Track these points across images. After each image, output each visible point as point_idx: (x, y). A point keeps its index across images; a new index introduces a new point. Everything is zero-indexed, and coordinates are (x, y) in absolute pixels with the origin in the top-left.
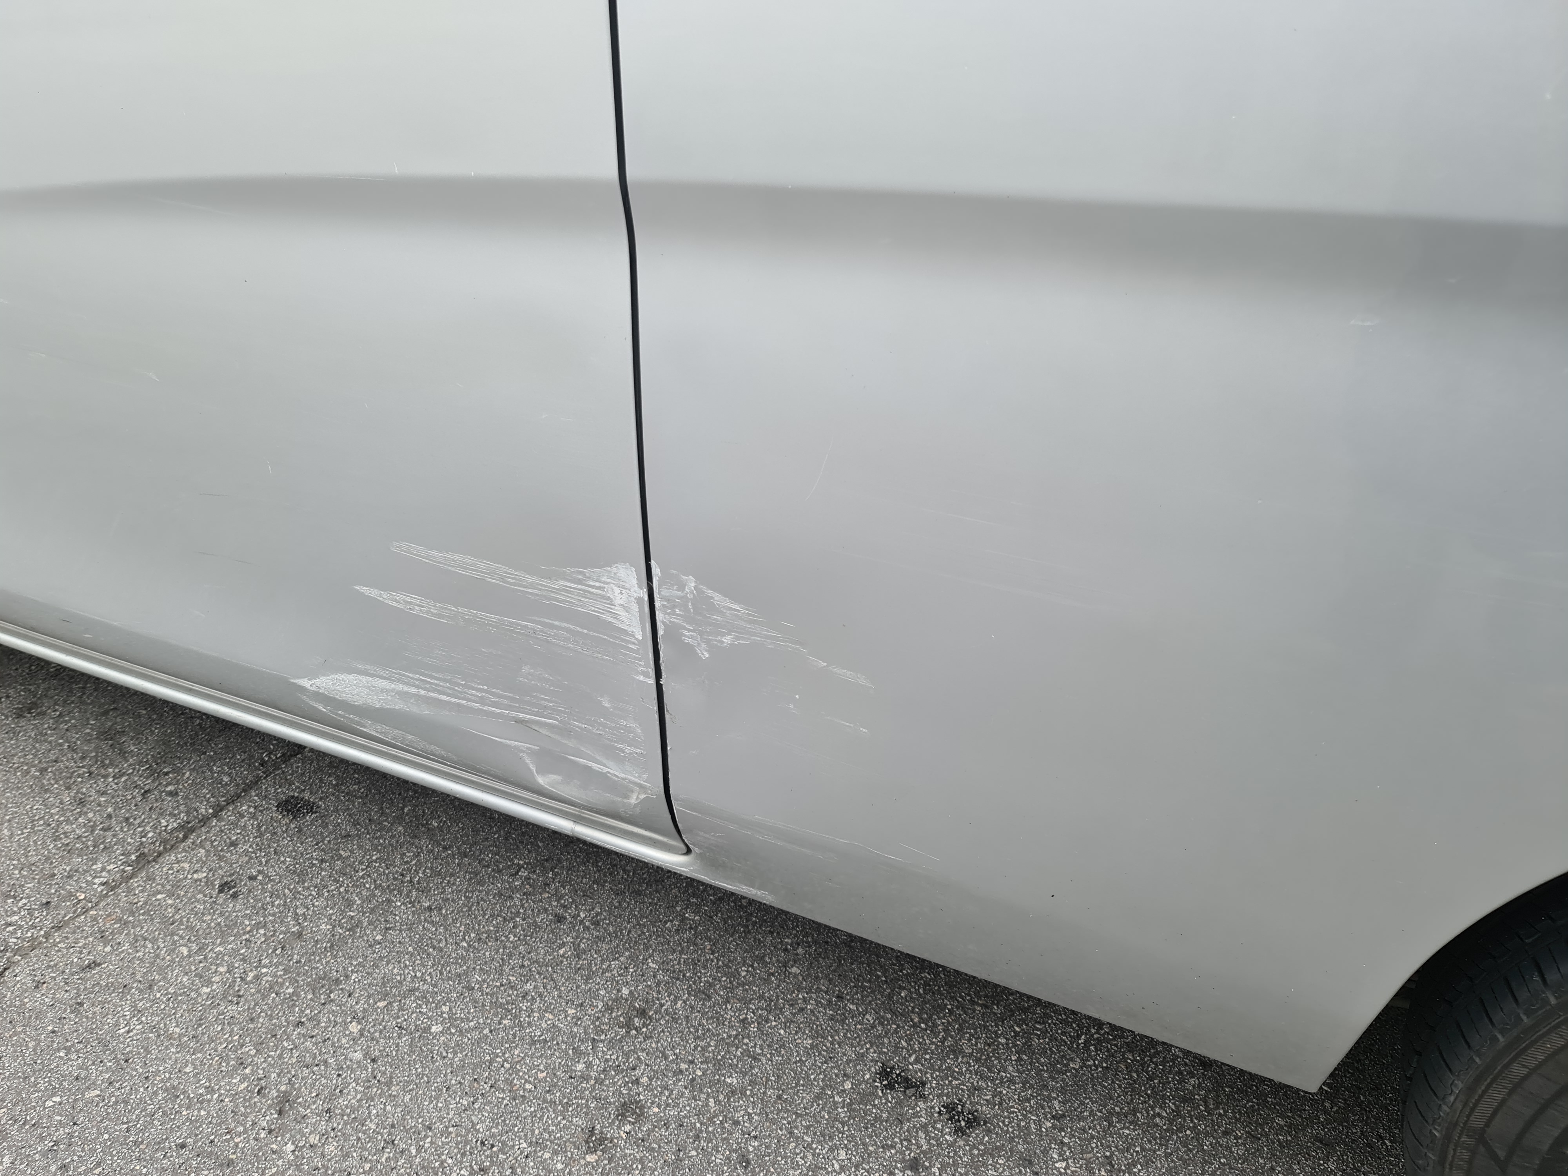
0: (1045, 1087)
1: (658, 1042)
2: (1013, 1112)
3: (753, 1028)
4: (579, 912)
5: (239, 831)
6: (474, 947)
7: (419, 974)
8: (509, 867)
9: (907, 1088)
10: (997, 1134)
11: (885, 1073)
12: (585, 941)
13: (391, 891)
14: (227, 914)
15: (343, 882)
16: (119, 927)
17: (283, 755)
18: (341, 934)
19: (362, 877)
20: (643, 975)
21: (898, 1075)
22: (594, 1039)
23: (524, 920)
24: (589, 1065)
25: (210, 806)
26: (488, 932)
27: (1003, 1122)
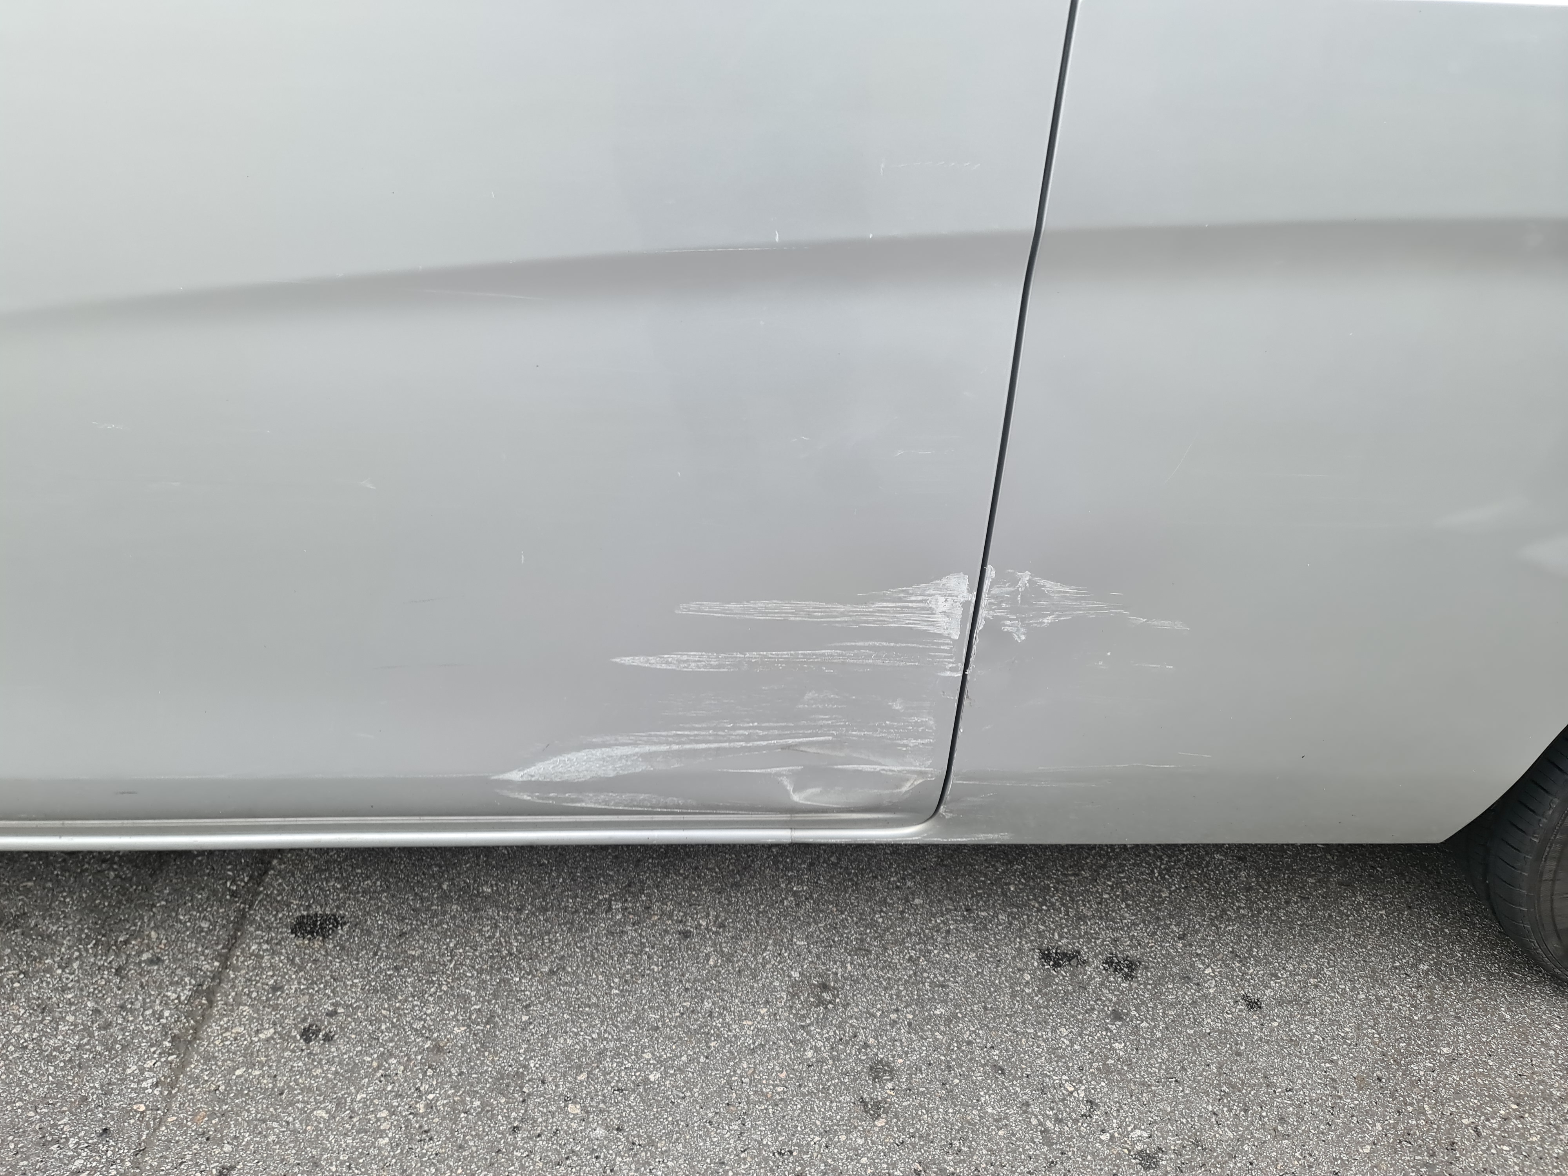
0: (1158, 918)
1: (857, 1005)
2: (1152, 947)
3: (922, 962)
4: (698, 922)
5: (270, 973)
6: (627, 990)
7: (595, 1036)
8: (598, 904)
9: (1069, 961)
10: (1153, 967)
11: (1046, 956)
12: (724, 945)
13: (499, 970)
14: (337, 1060)
15: (438, 980)
16: (220, 1121)
17: (251, 877)
18: (482, 1031)
19: (455, 968)
20: (799, 955)
21: (1056, 953)
22: (803, 1027)
23: (653, 947)
24: (816, 1050)
25: (212, 959)
26: (628, 972)
27: (1151, 956)
